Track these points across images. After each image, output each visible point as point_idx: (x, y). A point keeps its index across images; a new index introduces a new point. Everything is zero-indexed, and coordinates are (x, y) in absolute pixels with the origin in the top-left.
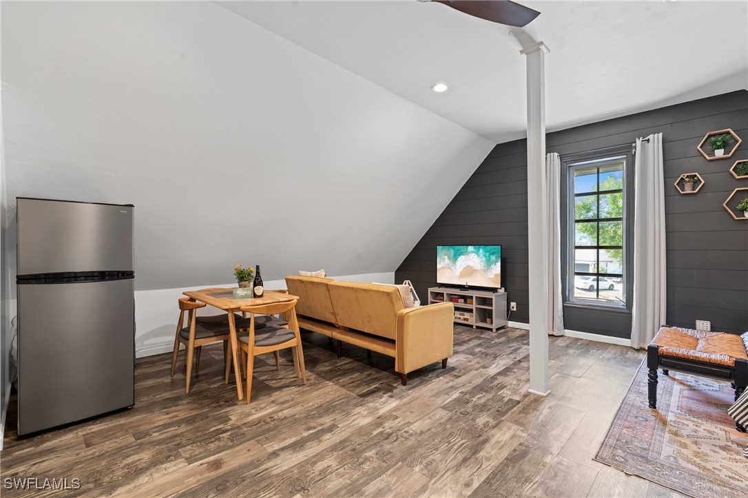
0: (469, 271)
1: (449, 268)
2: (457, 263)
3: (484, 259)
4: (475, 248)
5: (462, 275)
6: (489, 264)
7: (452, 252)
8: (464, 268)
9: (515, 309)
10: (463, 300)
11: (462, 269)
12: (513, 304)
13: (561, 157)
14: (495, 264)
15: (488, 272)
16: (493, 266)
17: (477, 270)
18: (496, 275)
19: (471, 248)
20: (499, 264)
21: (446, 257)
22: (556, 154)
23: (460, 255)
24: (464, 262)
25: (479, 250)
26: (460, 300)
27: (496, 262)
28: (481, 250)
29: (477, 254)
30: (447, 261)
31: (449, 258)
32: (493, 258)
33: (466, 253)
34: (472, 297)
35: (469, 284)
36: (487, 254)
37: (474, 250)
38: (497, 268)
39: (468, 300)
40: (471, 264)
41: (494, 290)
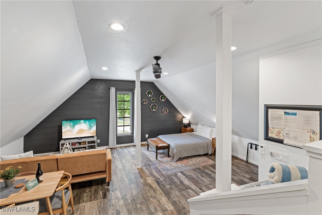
0: (81, 131)
1: (70, 131)
2: (75, 128)
3: (88, 125)
5: (78, 133)
6: (91, 127)
7: (72, 123)
8: (79, 130)
9: (99, 142)
10: (78, 144)
11: (77, 131)
12: (99, 140)
14: (93, 127)
15: (90, 131)
16: (92, 128)
17: (85, 130)
18: (94, 131)
19: (82, 121)
20: (95, 127)
21: (68, 126)
22: (114, 88)
23: (76, 124)
24: (78, 127)
26: (77, 144)
28: (87, 122)
30: (69, 127)
31: (70, 126)
32: (92, 124)
33: (79, 123)
34: (86, 142)
35: (81, 137)
36: (90, 123)
37: (84, 122)
38: (94, 128)
39: (82, 143)
40: (82, 128)
41: (93, 137)
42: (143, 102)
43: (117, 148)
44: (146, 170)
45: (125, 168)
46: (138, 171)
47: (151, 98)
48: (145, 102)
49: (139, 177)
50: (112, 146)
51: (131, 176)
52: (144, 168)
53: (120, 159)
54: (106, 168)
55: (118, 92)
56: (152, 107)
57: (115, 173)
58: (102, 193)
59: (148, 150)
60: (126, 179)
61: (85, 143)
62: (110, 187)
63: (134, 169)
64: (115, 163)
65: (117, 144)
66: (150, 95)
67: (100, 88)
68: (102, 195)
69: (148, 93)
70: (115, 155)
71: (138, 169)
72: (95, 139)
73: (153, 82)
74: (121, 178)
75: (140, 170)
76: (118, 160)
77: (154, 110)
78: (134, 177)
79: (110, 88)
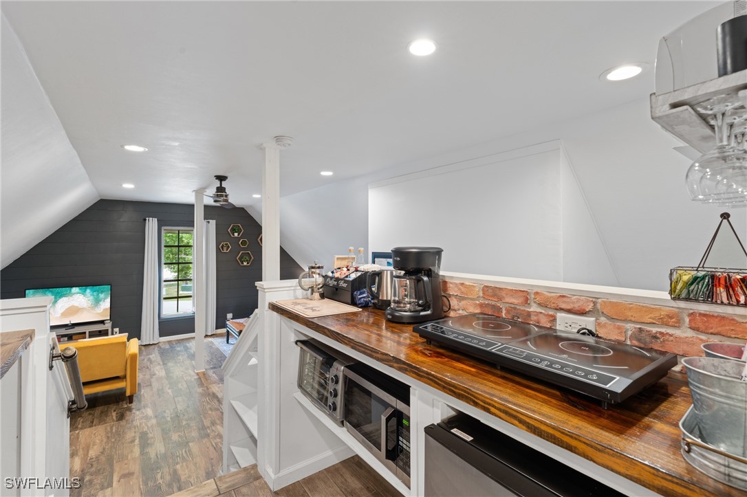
0: (73, 310)
2: (56, 305)
3: (92, 298)
4: (80, 289)
5: (64, 314)
6: (97, 301)
7: (50, 295)
8: (67, 309)
10: (66, 339)
11: (63, 310)
12: (116, 330)
13: (158, 220)
14: (104, 301)
15: (96, 309)
16: (101, 303)
17: (83, 309)
18: (105, 310)
19: (75, 290)
20: (108, 300)
22: (155, 220)
23: (60, 297)
24: (66, 303)
25: (86, 291)
26: (64, 338)
27: (105, 299)
28: (88, 291)
29: (83, 294)
32: (102, 296)
33: (70, 294)
34: (85, 333)
35: (72, 322)
36: (95, 293)
37: (80, 291)
38: (106, 304)
39: (74, 337)
40: (76, 304)
41: (102, 322)
42: (222, 247)
43: (160, 344)
44: (214, 375)
45: (171, 375)
46: (196, 377)
47: (238, 239)
48: (225, 248)
49: (196, 385)
50: (150, 341)
51: (180, 385)
52: (211, 373)
53: (163, 361)
54: (126, 370)
55: (163, 228)
56: (240, 258)
57: (148, 384)
58: (117, 414)
59: (228, 342)
60: (170, 391)
61: (83, 335)
62: (133, 405)
63: (190, 375)
64: (150, 370)
65: (161, 335)
66: (236, 234)
67: (121, 220)
68: (117, 417)
69: (233, 231)
70: (153, 355)
71: (198, 374)
72: (108, 326)
73: (243, 208)
74: (158, 390)
75: (201, 375)
76: (159, 364)
77: (245, 264)
78: (185, 386)
79: (145, 220)
